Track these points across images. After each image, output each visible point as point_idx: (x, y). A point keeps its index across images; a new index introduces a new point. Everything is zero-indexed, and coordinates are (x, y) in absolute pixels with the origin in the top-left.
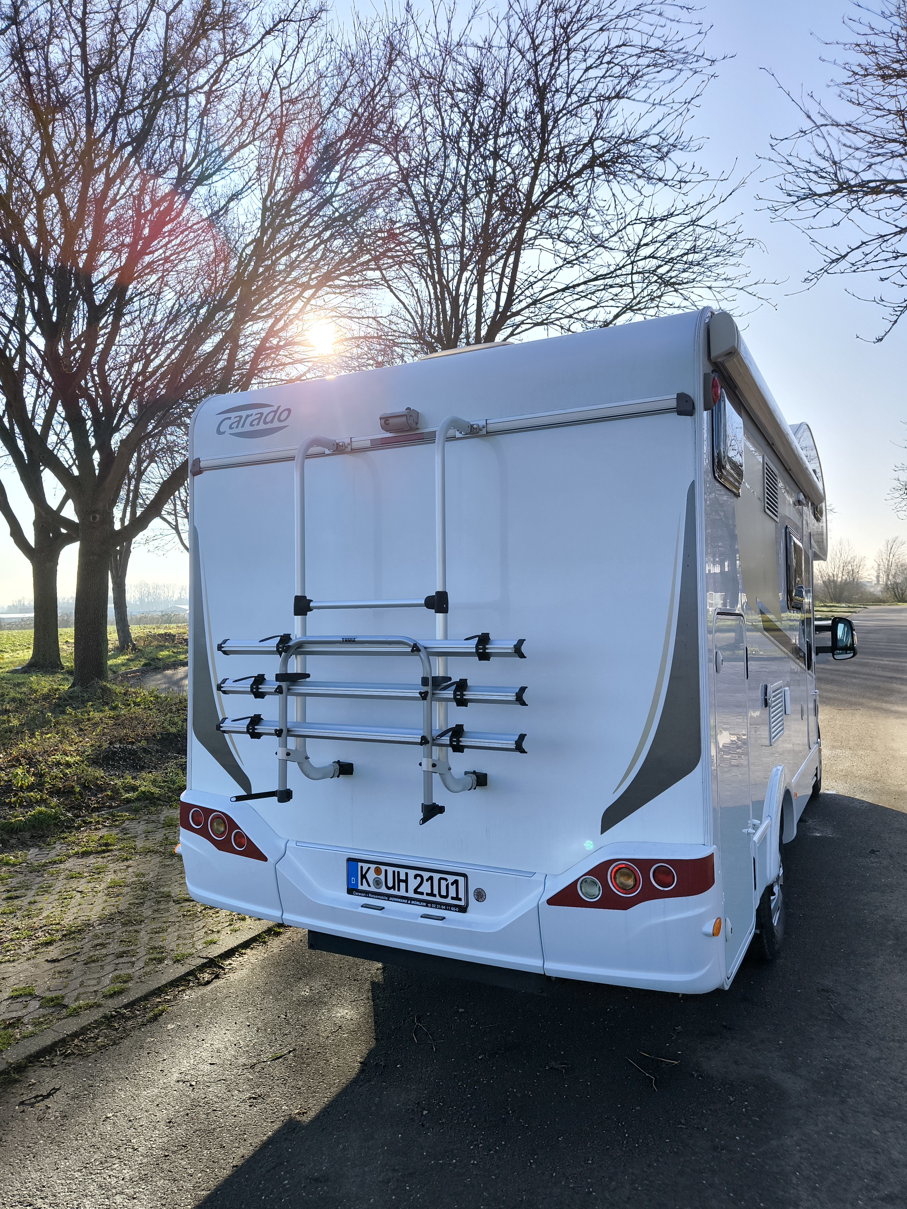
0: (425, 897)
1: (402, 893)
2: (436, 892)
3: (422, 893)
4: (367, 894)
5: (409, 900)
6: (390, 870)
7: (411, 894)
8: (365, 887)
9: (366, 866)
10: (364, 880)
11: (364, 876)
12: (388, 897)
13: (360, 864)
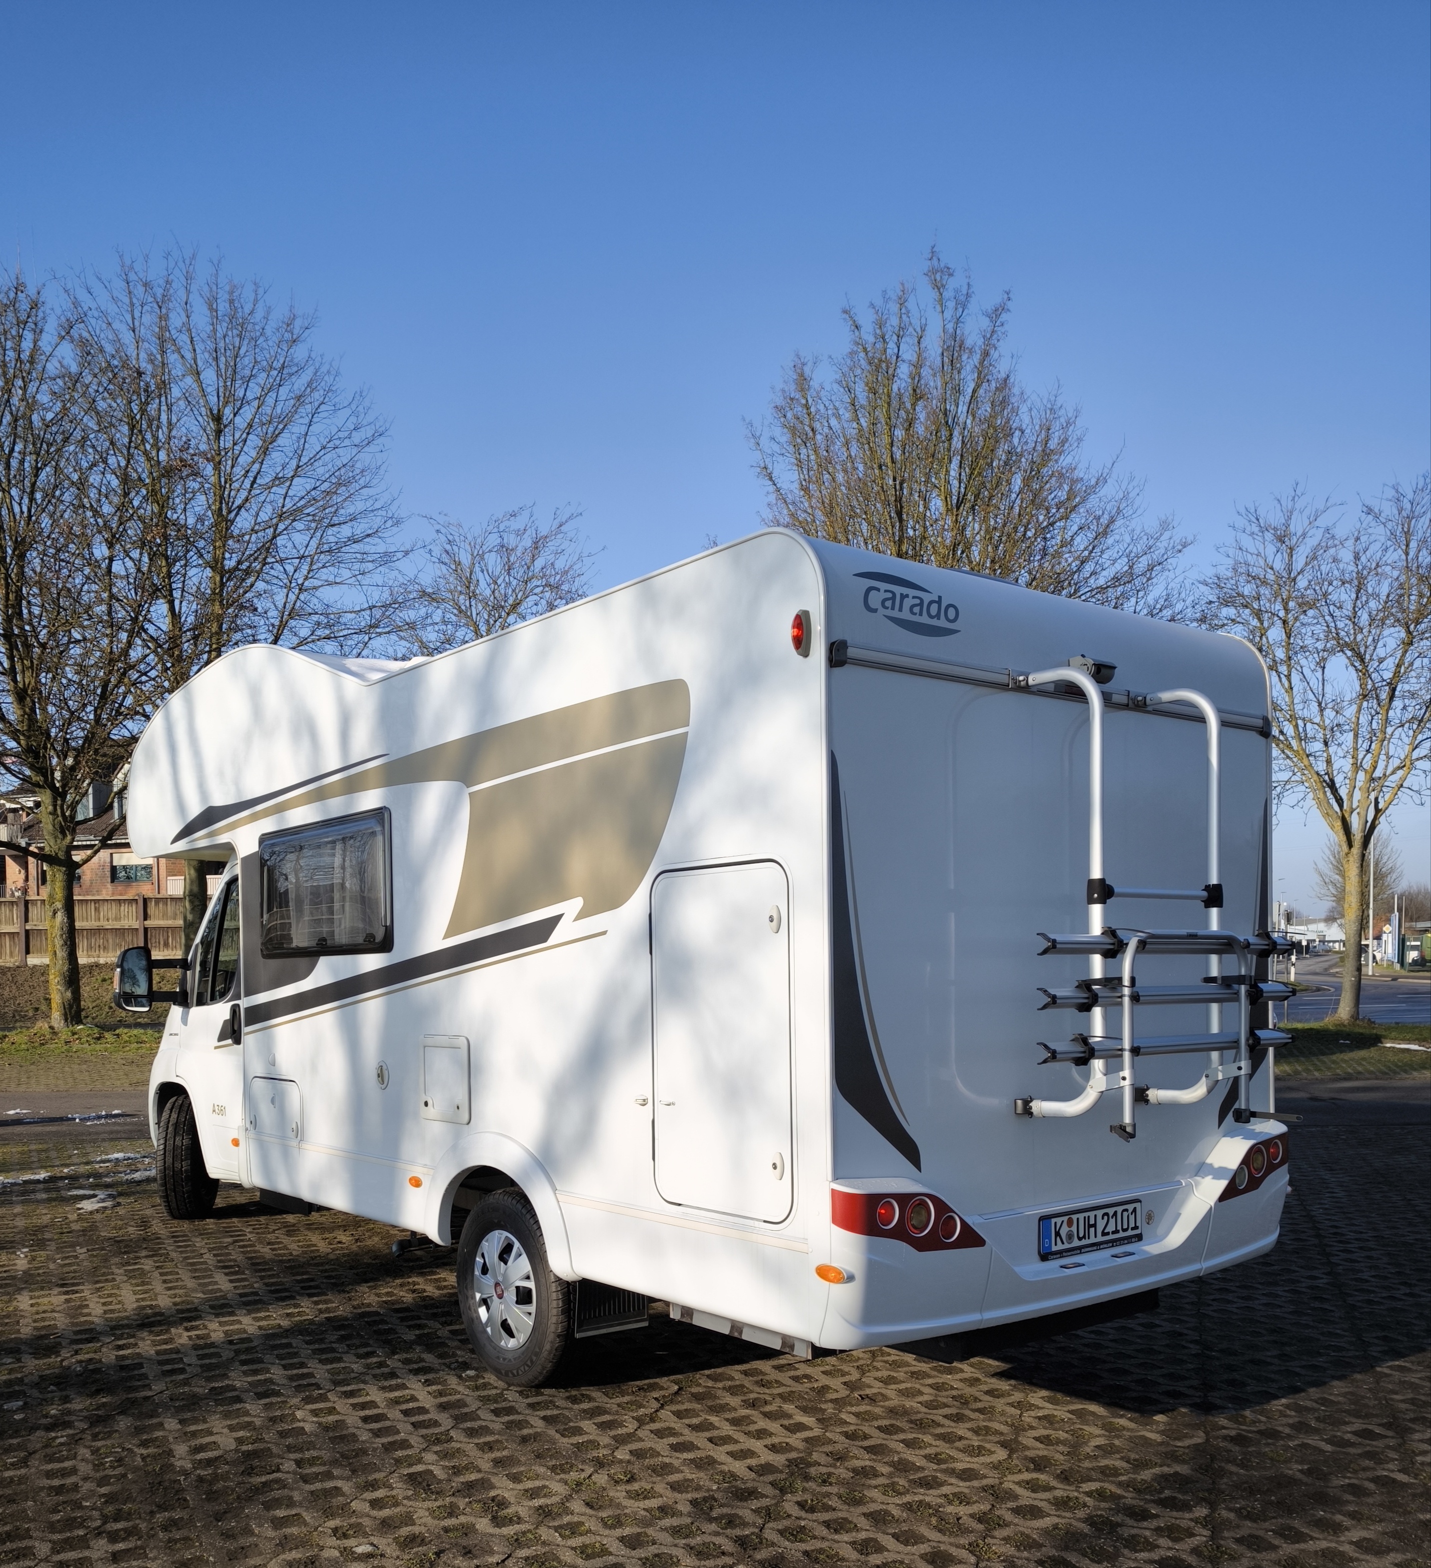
0: (1111, 1237)
1: (1093, 1240)
2: (1119, 1228)
3: (1108, 1234)
4: (1061, 1254)
5: (1097, 1246)
6: (1081, 1216)
7: (1100, 1238)
8: (1060, 1247)
9: (1059, 1220)
10: (1058, 1239)
11: (1058, 1234)
12: (1080, 1250)
13: (1053, 1220)
